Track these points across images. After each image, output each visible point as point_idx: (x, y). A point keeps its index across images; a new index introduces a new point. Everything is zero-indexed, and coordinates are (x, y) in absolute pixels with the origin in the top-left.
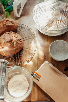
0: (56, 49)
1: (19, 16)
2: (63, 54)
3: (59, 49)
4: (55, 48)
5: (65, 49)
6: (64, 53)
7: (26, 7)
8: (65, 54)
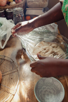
0: (44, 88)
1: (3, 48)
2: (53, 96)
3: (48, 88)
4: (42, 88)
5: (55, 89)
6: (54, 94)
7: (12, 39)
8: (56, 96)
